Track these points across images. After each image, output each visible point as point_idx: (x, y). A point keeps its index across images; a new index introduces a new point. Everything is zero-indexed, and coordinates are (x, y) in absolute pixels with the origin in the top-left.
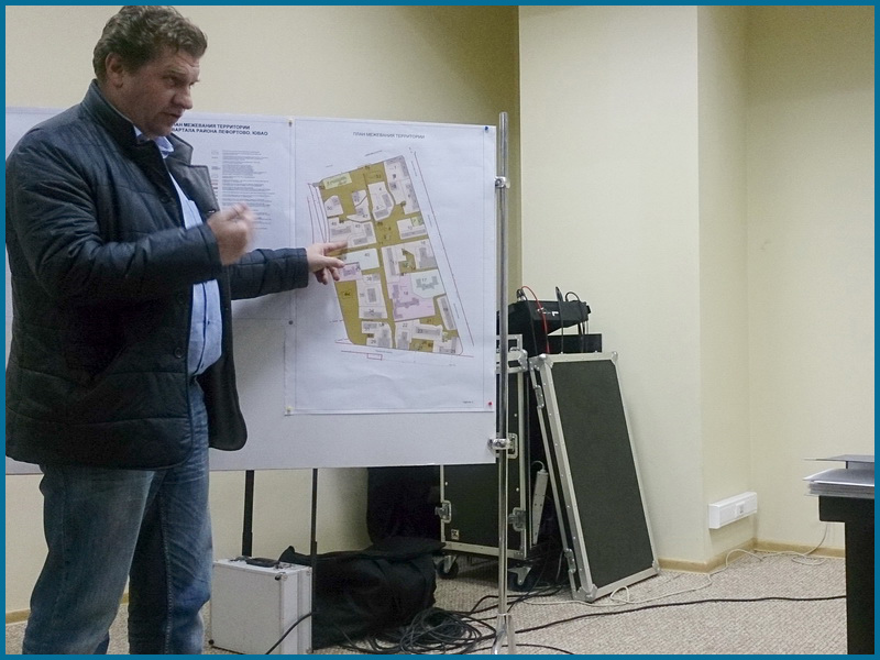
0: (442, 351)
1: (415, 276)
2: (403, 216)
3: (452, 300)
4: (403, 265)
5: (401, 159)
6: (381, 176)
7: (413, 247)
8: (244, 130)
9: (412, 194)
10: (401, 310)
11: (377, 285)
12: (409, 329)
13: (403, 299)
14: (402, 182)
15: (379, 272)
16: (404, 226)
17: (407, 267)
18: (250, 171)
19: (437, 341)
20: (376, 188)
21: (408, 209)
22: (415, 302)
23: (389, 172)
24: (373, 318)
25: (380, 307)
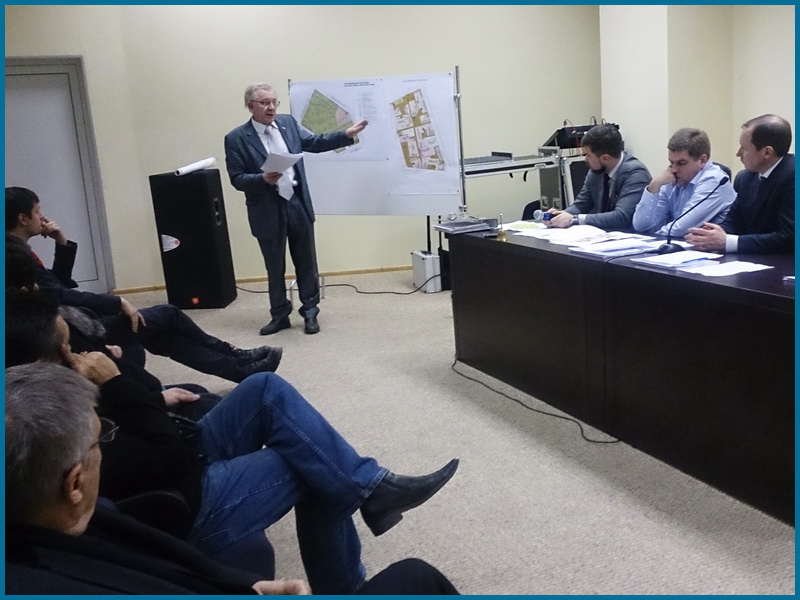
0: (439, 169)
1: (427, 138)
2: (422, 114)
3: (441, 148)
4: (423, 134)
5: (419, 90)
6: (413, 98)
7: (425, 127)
8: (367, 84)
9: (425, 105)
10: (423, 153)
11: (414, 143)
12: (427, 160)
13: (424, 148)
14: (420, 100)
15: (414, 138)
16: (422, 118)
17: (424, 135)
18: (370, 100)
19: (437, 165)
20: (412, 103)
21: (423, 111)
22: (428, 149)
23: (416, 95)
24: (414, 157)
25: (417, 153)
